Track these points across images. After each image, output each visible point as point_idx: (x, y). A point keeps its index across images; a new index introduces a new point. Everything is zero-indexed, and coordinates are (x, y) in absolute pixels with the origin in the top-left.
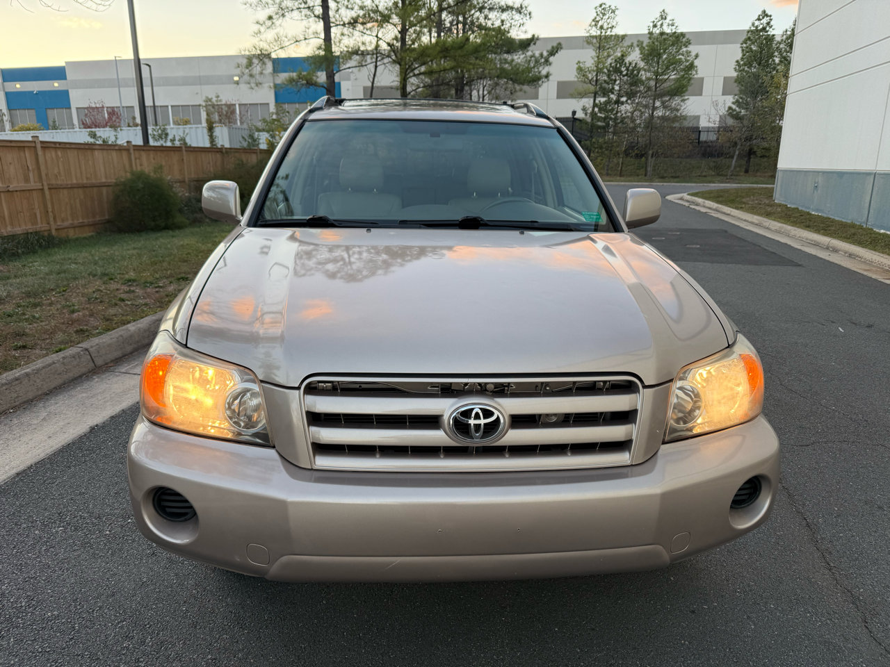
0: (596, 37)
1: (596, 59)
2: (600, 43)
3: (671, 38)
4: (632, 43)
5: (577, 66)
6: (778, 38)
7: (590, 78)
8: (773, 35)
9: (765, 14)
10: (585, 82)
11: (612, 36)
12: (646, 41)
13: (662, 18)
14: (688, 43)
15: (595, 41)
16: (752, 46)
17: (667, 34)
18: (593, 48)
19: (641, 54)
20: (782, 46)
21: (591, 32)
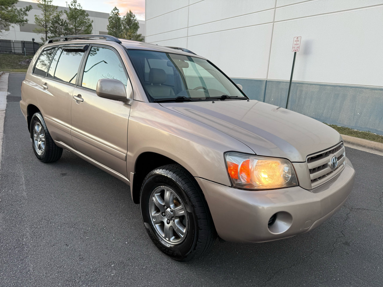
0: (43, 5)
1: (44, 15)
2: (45, 8)
3: (79, 12)
4: (62, 11)
5: (35, 17)
6: (122, 19)
7: (43, 24)
8: (120, 18)
9: (116, 9)
10: (40, 25)
11: (51, 5)
12: (69, 11)
13: (75, 2)
14: (87, 15)
15: (42, 6)
16: (113, 21)
17: (78, 10)
18: (42, 10)
19: (67, 16)
20: (124, 22)
21: (40, 2)
